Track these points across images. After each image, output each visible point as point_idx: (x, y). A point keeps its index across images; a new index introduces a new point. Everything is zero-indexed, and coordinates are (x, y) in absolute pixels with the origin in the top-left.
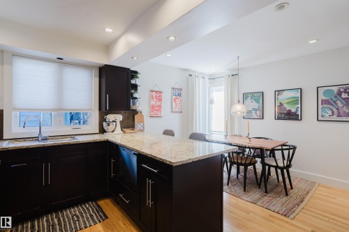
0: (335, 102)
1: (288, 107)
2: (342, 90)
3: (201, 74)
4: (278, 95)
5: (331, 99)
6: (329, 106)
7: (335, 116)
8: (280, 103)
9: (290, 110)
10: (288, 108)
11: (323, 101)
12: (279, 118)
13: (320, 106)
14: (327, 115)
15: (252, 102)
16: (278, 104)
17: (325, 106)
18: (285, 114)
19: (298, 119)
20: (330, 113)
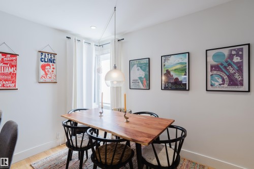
0: (225, 67)
1: (175, 75)
2: (234, 52)
3: (85, 38)
4: (165, 60)
5: (222, 65)
6: (219, 73)
7: (226, 85)
8: (167, 71)
9: (177, 79)
10: (175, 77)
11: (212, 67)
12: (166, 88)
13: (210, 73)
14: (217, 84)
15: (138, 70)
16: (164, 72)
17: (215, 72)
18: (172, 83)
19: (185, 89)
20: (220, 81)
